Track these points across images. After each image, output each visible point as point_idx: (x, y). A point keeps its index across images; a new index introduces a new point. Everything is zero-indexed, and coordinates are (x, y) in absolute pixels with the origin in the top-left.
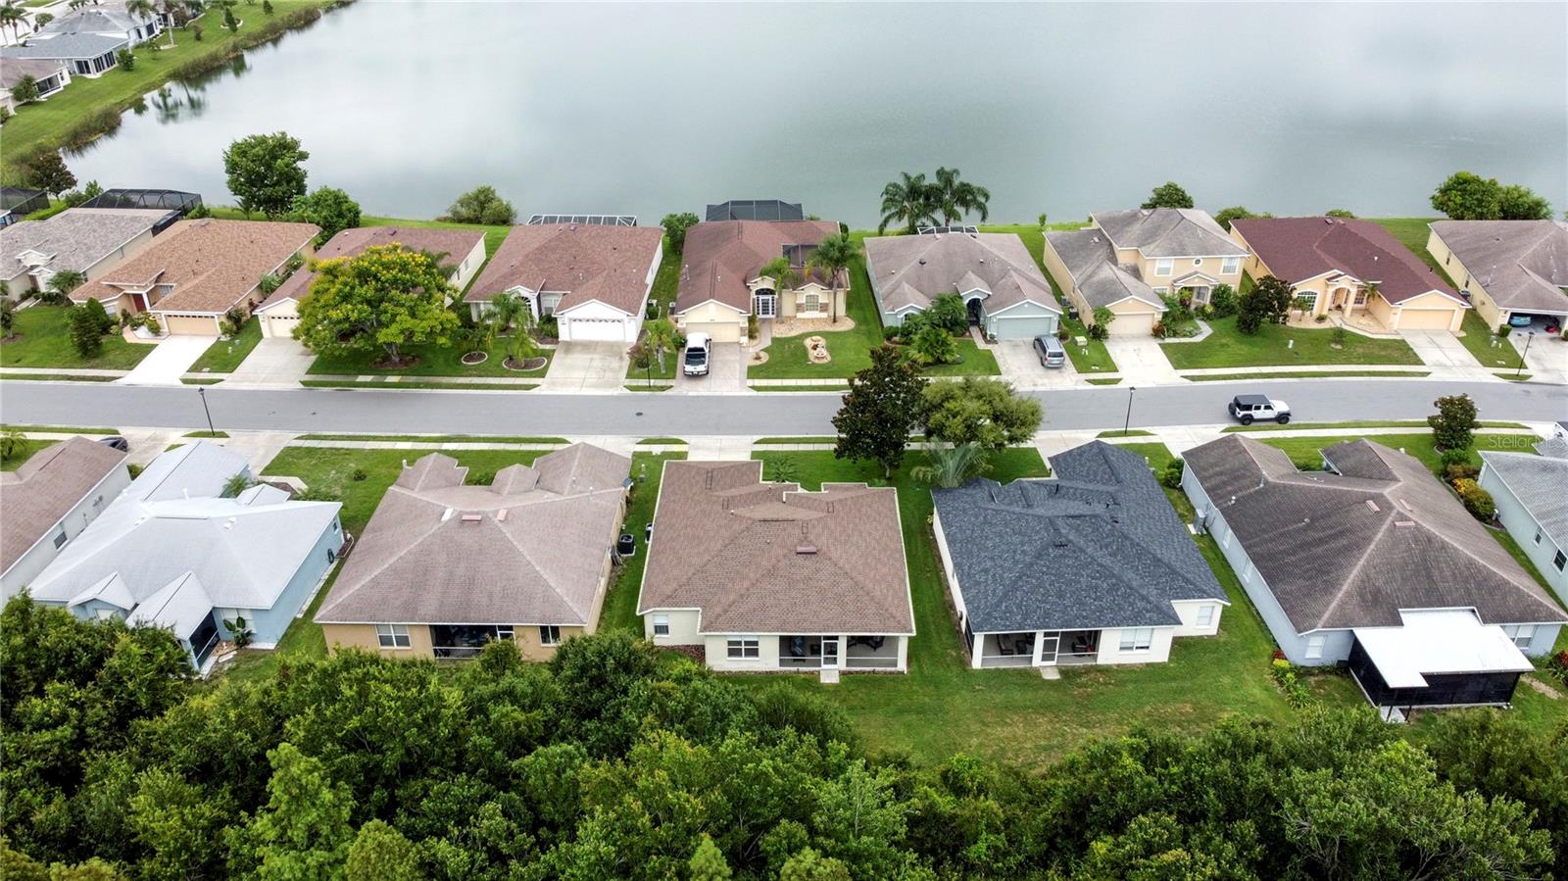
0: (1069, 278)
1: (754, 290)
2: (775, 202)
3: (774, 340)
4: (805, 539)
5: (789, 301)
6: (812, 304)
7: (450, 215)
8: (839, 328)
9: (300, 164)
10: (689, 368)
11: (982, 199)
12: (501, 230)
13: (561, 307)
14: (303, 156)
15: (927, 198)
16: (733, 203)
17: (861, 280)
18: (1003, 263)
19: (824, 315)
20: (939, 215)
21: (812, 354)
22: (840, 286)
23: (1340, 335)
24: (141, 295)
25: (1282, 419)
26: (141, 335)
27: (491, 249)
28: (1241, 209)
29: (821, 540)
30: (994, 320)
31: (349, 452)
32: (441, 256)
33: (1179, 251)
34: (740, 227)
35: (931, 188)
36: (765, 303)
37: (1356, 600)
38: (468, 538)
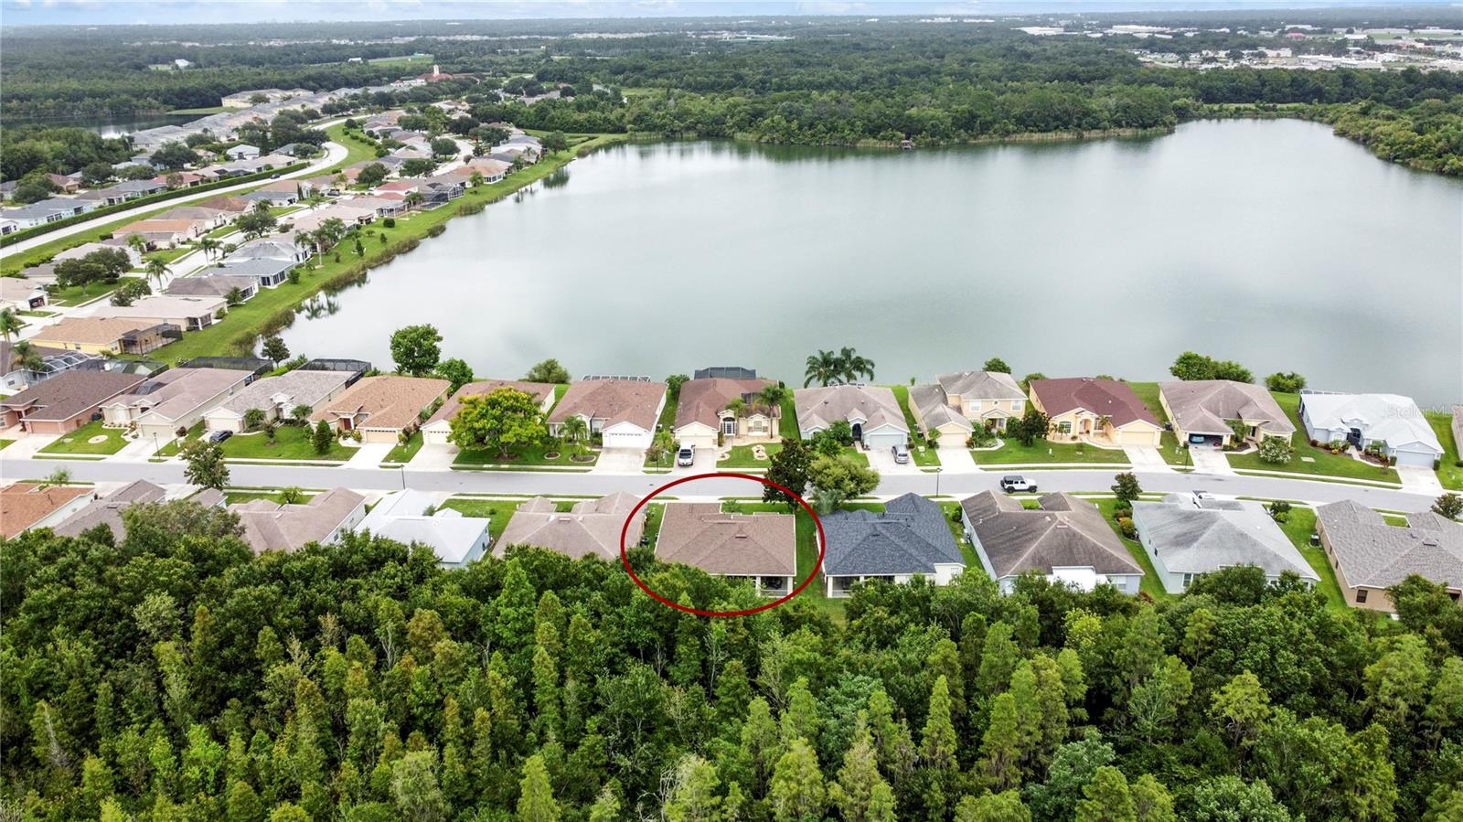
0: (918, 413)
1: (722, 418)
2: (737, 369)
3: (734, 447)
4: (740, 530)
5: (743, 425)
6: (758, 427)
7: (527, 377)
8: (773, 441)
9: (437, 344)
10: (682, 461)
11: (869, 367)
12: (562, 386)
13: (604, 427)
14: (440, 339)
15: (835, 366)
16: (712, 369)
17: (791, 415)
18: (875, 403)
19: (765, 434)
20: (843, 377)
21: (756, 455)
22: (774, 416)
23: (1081, 447)
24: (349, 420)
25: (1032, 489)
26: (350, 442)
27: (559, 396)
28: (1040, 375)
29: (749, 532)
30: (867, 435)
31: (484, 502)
32: (534, 395)
33: (984, 396)
34: (715, 381)
35: (837, 359)
36: (729, 427)
37: (1030, 561)
38: (562, 528)
